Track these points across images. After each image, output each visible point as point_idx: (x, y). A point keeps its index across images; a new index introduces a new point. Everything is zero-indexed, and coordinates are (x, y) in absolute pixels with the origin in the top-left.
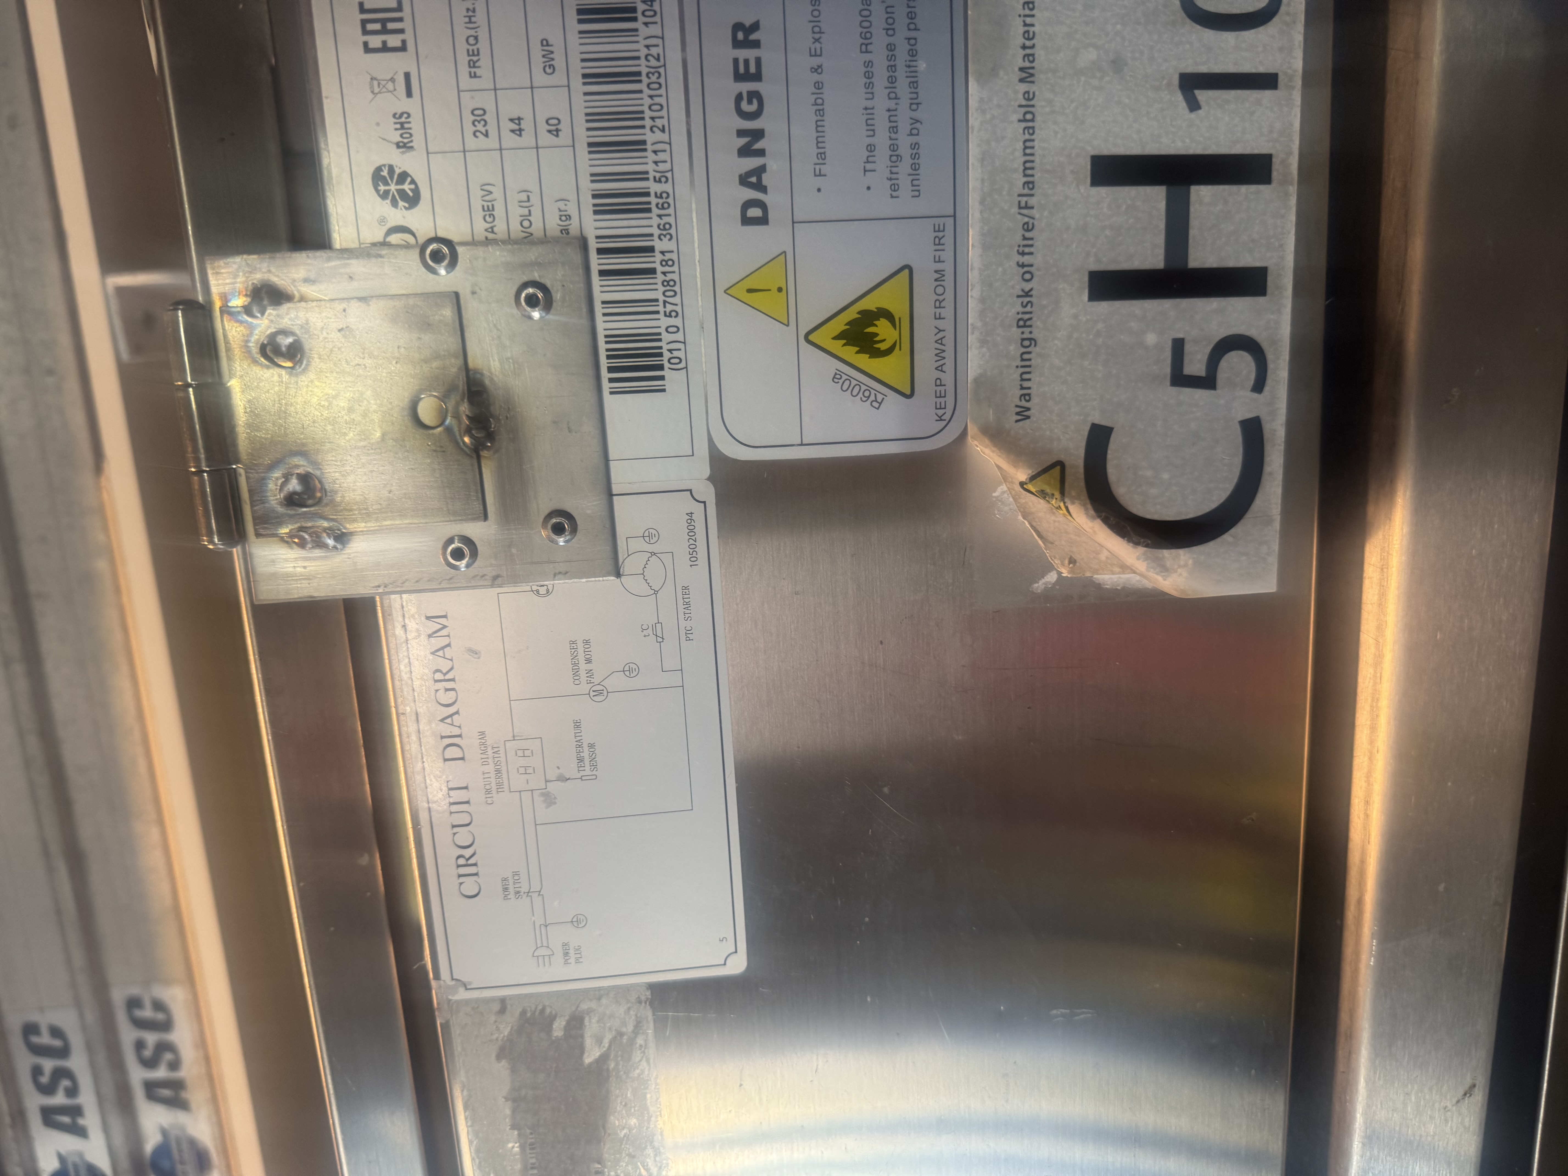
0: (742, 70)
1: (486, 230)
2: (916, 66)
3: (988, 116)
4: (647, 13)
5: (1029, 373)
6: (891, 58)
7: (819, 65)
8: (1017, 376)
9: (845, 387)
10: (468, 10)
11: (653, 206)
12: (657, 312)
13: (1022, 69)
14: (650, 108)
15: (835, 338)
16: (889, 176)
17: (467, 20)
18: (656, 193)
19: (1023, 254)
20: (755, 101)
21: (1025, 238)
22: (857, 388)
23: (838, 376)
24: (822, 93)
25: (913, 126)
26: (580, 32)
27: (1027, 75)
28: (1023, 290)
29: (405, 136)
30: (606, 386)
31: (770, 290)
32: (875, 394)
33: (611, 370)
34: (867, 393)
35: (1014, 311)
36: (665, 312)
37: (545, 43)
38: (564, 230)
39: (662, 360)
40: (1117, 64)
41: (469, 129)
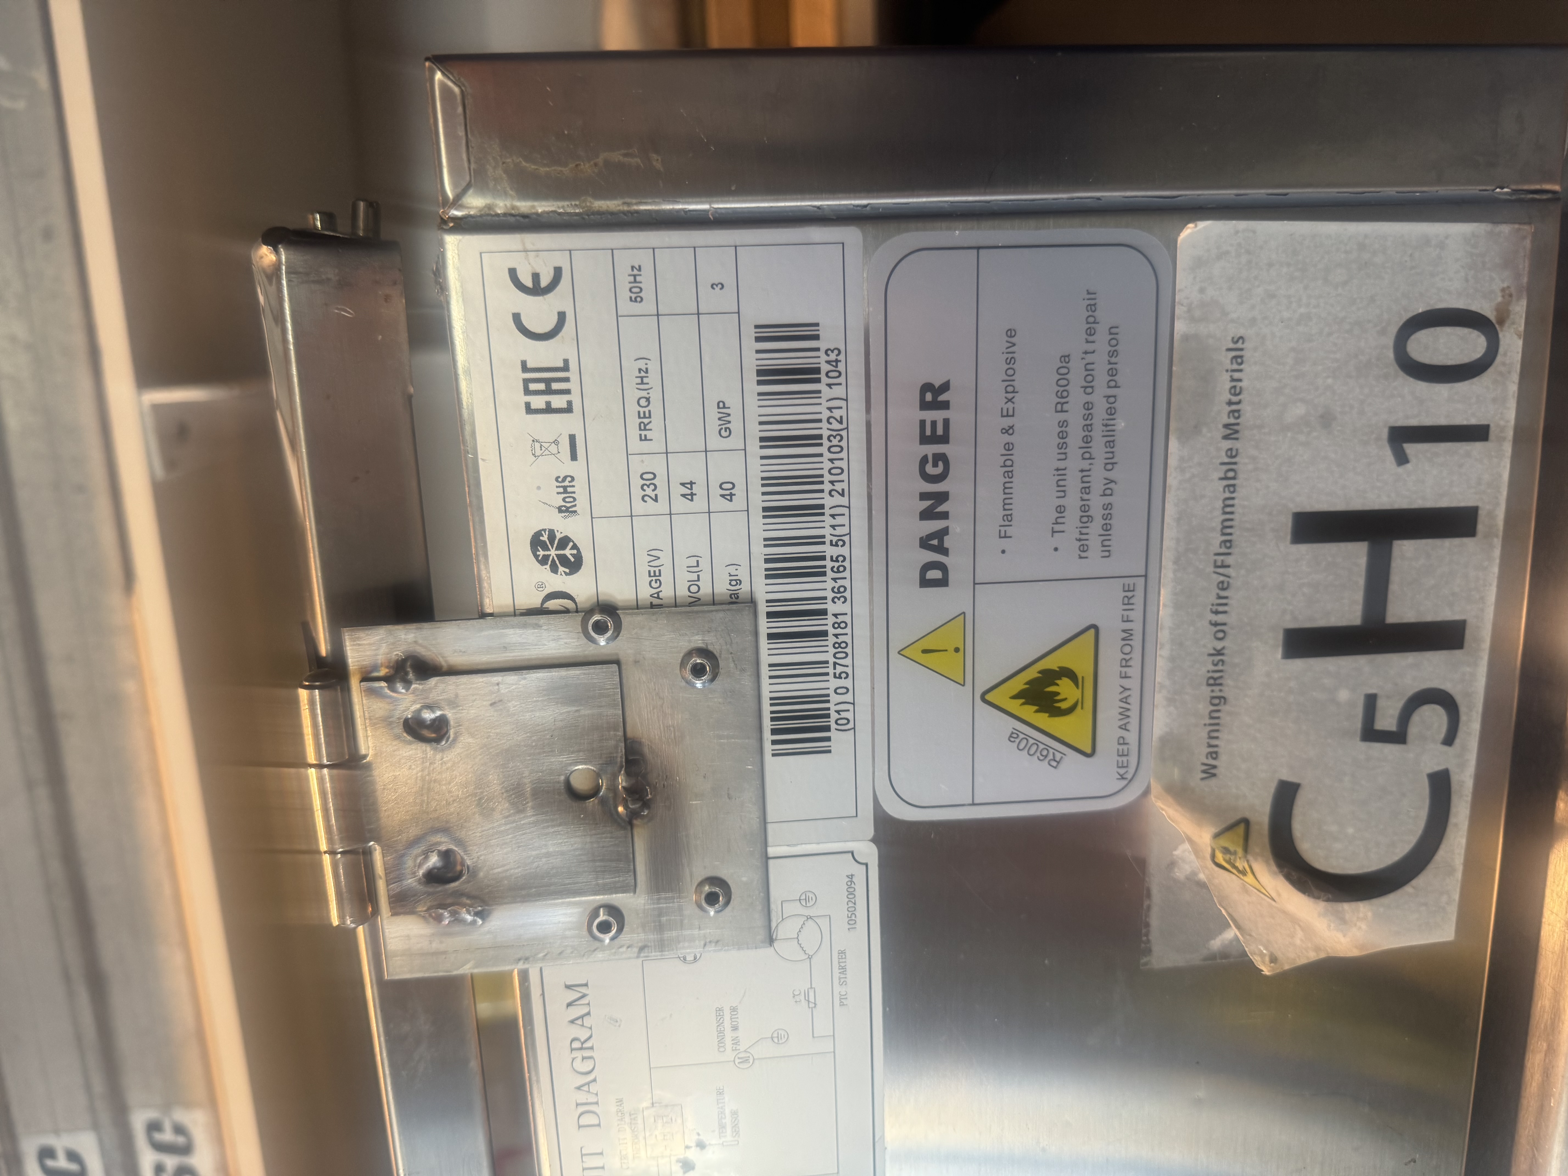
0: (928, 432)
1: (651, 596)
2: (1114, 425)
3: (1188, 475)
4: (831, 374)
5: (1217, 731)
6: (1088, 417)
7: (1011, 425)
8: (1204, 734)
9: (1022, 746)
10: (640, 370)
11: (828, 570)
12: (827, 674)
13: (1226, 426)
14: (830, 472)
15: (1014, 697)
16: (1079, 536)
17: (639, 380)
18: (832, 557)
19: (1217, 613)
20: (940, 464)
21: (1220, 597)
22: (1035, 747)
23: (1015, 736)
24: (1012, 455)
25: (1107, 486)
26: (760, 394)
27: (1232, 432)
28: (1215, 649)
29: (567, 500)
30: (768, 748)
31: (946, 650)
32: (1054, 753)
33: (774, 732)
34: (1045, 753)
35: (1204, 670)
36: (835, 674)
37: (721, 405)
38: (734, 594)
39: (830, 722)
40: (1327, 420)
41: (637, 493)
